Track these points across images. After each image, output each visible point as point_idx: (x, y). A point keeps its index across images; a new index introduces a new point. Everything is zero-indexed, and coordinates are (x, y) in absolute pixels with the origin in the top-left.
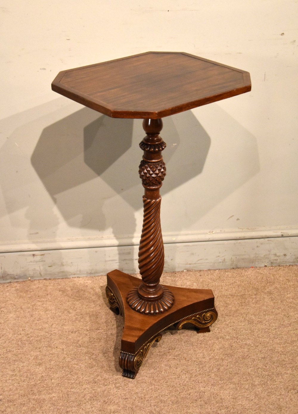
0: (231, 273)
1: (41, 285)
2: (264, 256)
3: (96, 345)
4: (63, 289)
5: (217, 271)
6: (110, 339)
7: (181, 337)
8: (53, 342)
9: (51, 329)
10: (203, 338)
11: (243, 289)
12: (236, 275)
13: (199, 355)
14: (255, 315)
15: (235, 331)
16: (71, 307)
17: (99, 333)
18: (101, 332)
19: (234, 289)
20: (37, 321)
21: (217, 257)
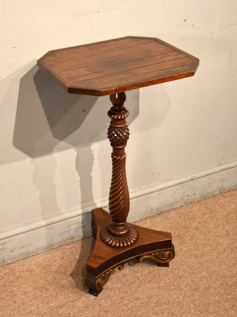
0: (159, 218)
1: (7, 271)
2: (180, 198)
3: (87, 313)
4: (29, 269)
5: (148, 219)
6: (95, 304)
7: (151, 285)
9: (39, 310)
10: (169, 281)
11: (176, 230)
12: (164, 219)
13: (174, 297)
14: (196, 250)
15: (189, 268)
16: (46, 284)
18: (84, 300)
20: (23, 305)
21: (146, 208)
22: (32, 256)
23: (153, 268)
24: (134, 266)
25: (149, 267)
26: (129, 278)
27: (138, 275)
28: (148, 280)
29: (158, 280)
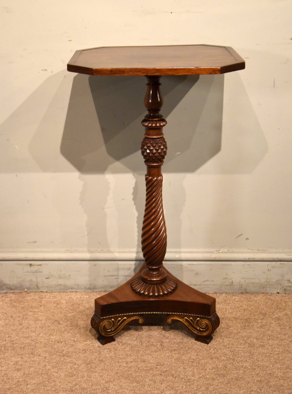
0: (239, 297)
1: (37, 297)
2: (277, 281)
3: (80, 355)
4: (58, 302)
5: (224, 294)
6: (96, 351)
7: (172, 354)
8: (37, 350)
9: (37, 338)
10: (196, 357)
11: (249, 313)
12: (244, 300)
13: (188, 373)
14: (257, 339)
15: (233, 353)
16: (62, 318)
17: (86, 344)
19: (239, 312)
20: (26, 329)
21: (223, 279)
22: (70, 292)
23: (189, 339)
24: (168, 331)
25: (184, 337)
26: (152, 340)
27: (164, 341)
28: (173, 349)
29: (184, 352)
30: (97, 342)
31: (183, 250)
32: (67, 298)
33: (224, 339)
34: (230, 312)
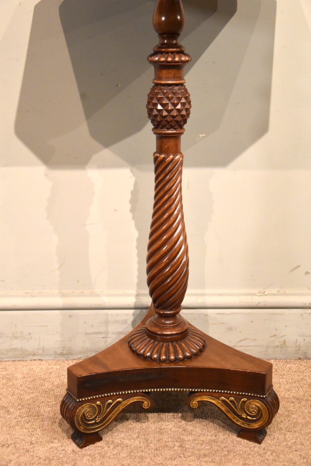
0: (297, 365)
4: (9, 376)
6: (68, 460)
7: (202, 463)
12: (304, 369)
15: (305, 460)
16: (14, 403)
17: (52, 448)
18: (55, 447)
19: (301, 389)
21: (271, 337)
23: (227, 436)
24: (190, 421)
25: (219, 432)
26: (165, 438)
27: (186, 438)
28: (202, 452)
29: (221, 460)
30: (70, 443)
31: (207, 291)
32: (25, 370)
33: (285, 435)
34: (286, 388)
